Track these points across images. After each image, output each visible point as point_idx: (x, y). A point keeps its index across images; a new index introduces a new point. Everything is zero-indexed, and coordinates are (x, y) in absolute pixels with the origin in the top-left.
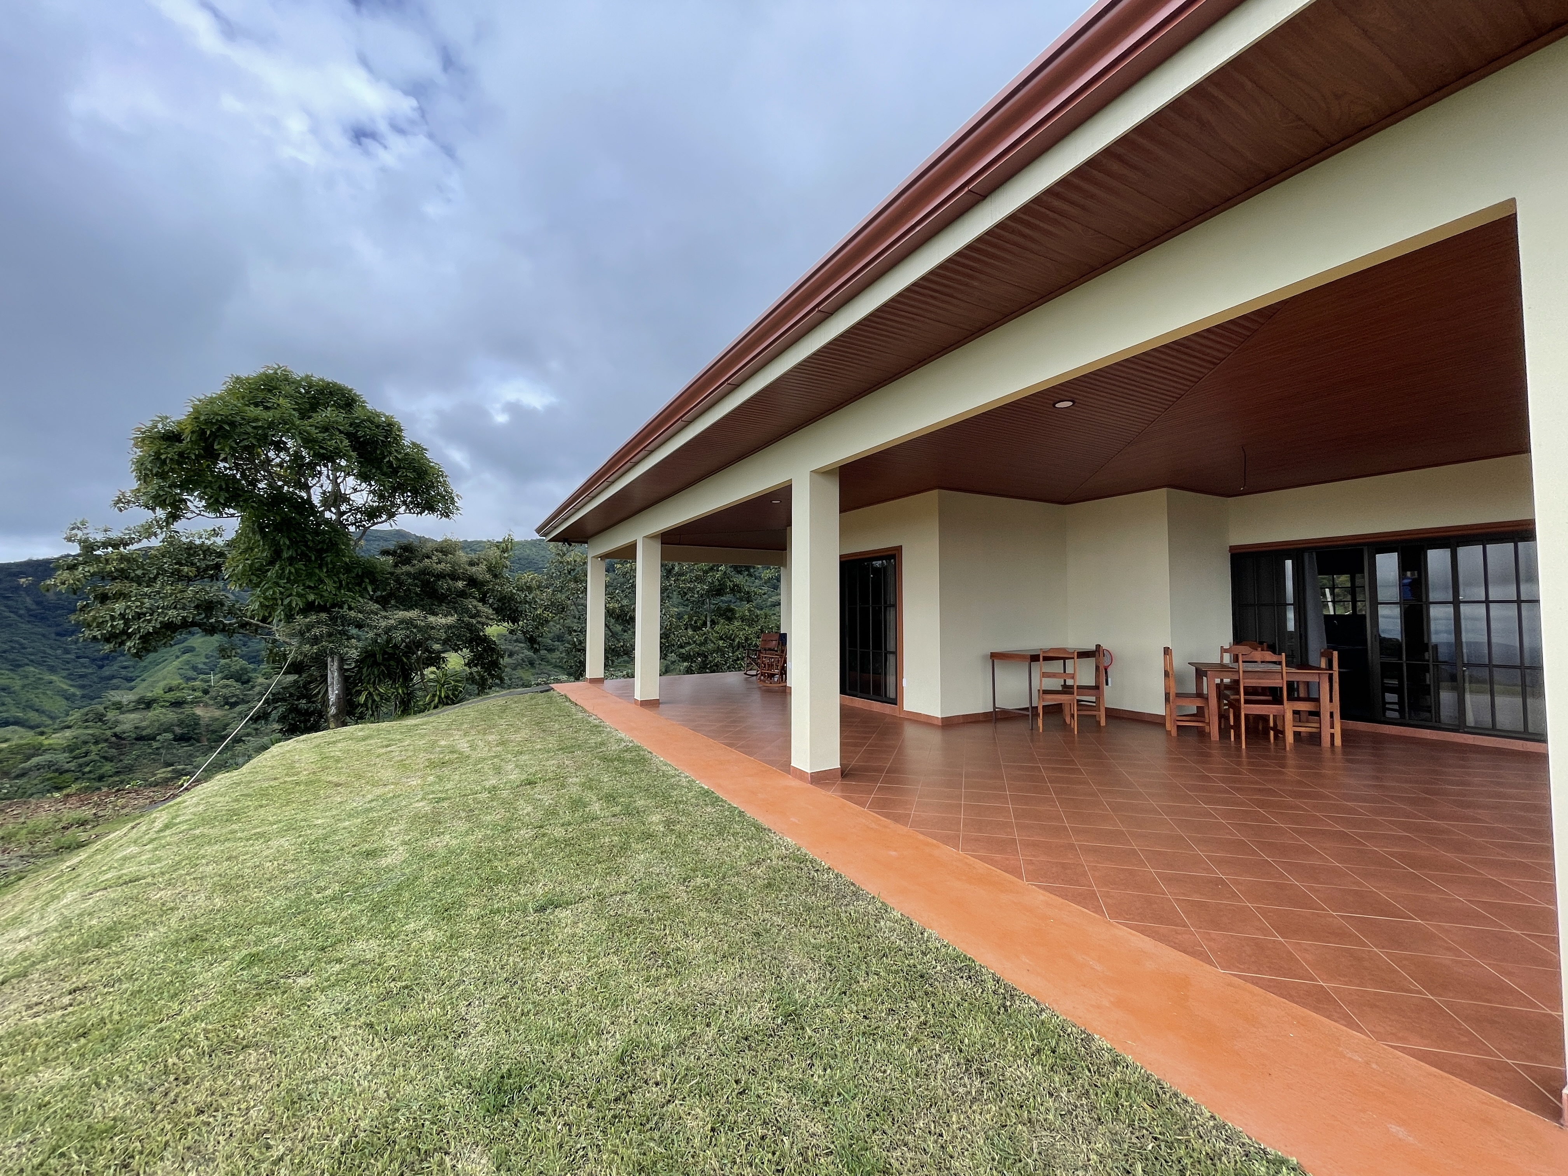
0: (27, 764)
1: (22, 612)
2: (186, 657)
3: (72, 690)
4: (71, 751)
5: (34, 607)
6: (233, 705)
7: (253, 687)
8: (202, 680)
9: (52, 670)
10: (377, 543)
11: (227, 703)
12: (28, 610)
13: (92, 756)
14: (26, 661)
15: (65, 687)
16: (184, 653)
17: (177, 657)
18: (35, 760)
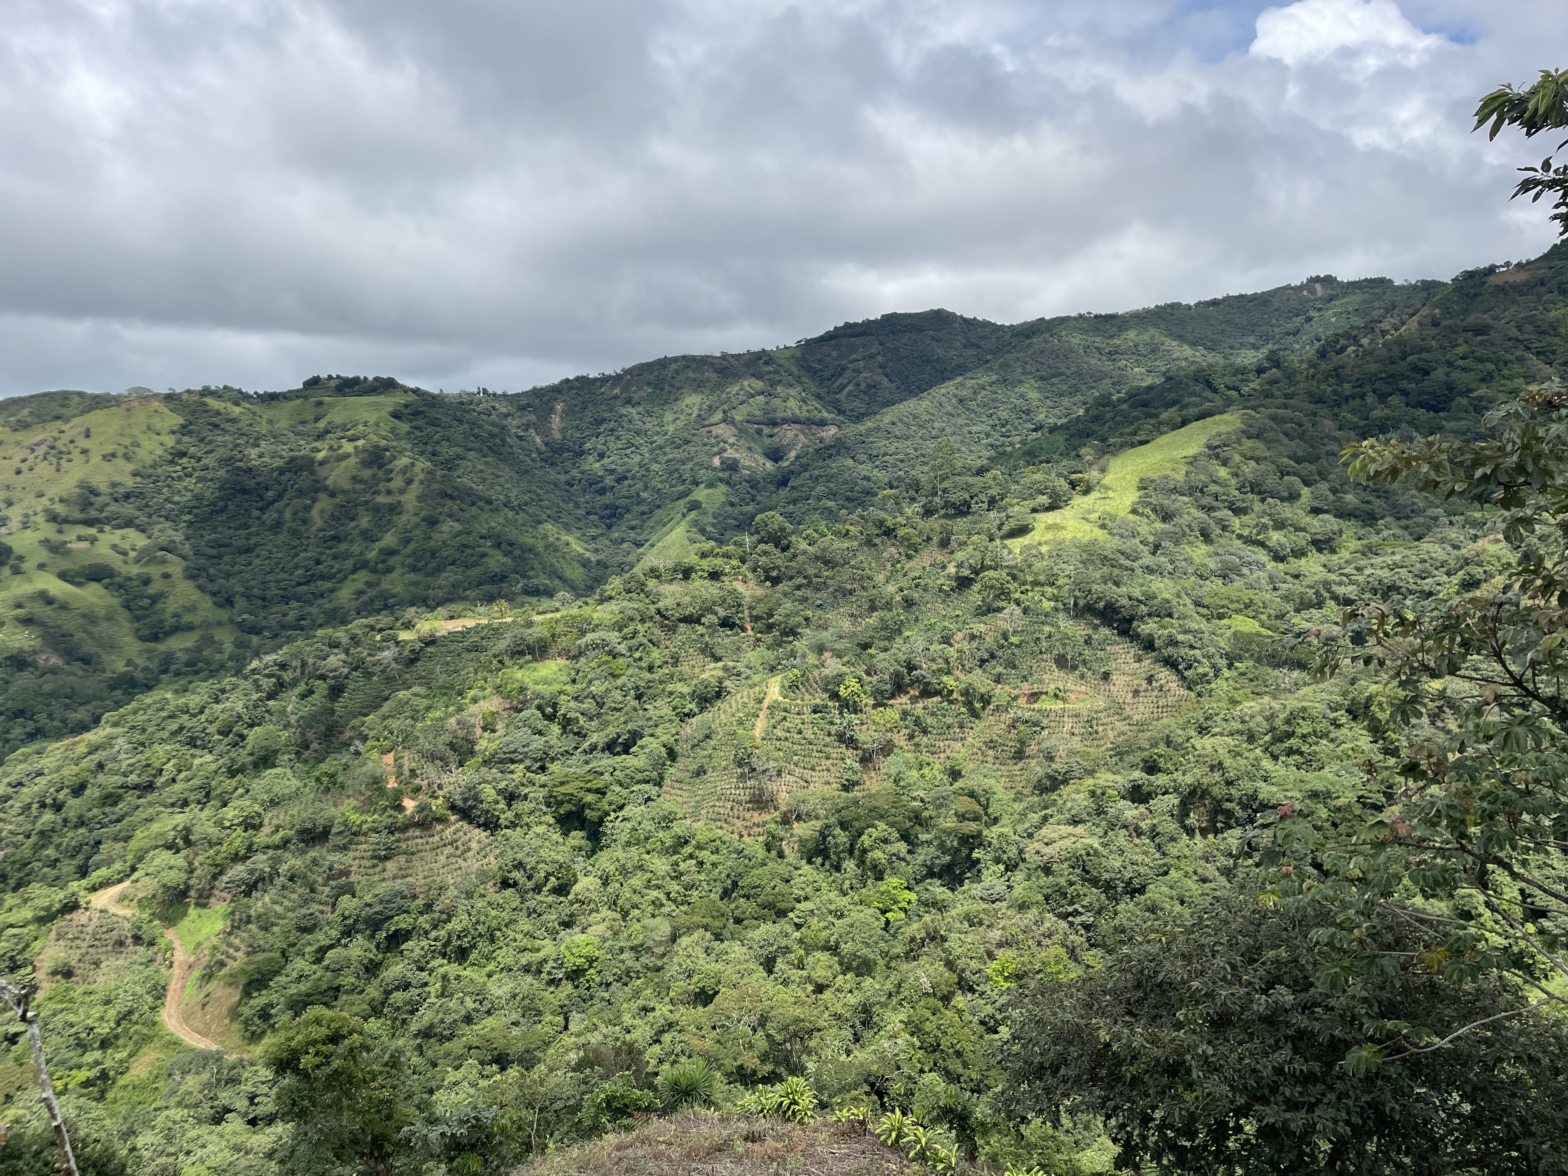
0: (582, 642)
1: (534, 455)
2: (693, 515)
3: (588, 554)
4: (620, 631)
5: (543, 448)
6: (776, 581)
7: (795, 556)
8: (735, 544)
9: (567, 527)
10: (907, 335)
11: (767, 578)
12: (540, 453)
13: (640, 638)
14: (544, 517)
15: (581, 551)
16: (690, 510)
17: (684, 515)
18: (589, 637)
